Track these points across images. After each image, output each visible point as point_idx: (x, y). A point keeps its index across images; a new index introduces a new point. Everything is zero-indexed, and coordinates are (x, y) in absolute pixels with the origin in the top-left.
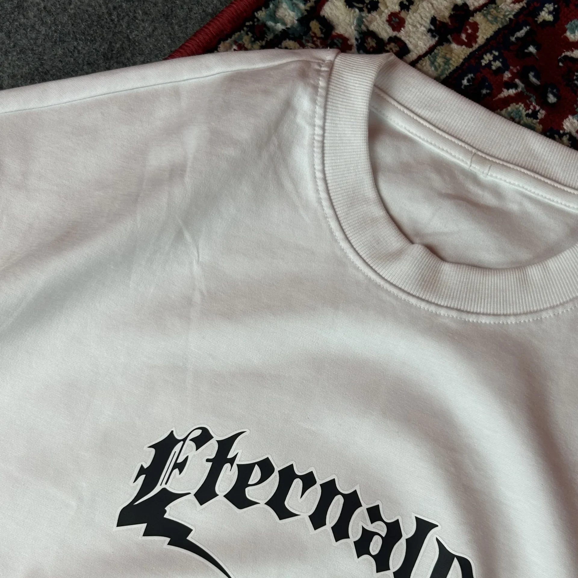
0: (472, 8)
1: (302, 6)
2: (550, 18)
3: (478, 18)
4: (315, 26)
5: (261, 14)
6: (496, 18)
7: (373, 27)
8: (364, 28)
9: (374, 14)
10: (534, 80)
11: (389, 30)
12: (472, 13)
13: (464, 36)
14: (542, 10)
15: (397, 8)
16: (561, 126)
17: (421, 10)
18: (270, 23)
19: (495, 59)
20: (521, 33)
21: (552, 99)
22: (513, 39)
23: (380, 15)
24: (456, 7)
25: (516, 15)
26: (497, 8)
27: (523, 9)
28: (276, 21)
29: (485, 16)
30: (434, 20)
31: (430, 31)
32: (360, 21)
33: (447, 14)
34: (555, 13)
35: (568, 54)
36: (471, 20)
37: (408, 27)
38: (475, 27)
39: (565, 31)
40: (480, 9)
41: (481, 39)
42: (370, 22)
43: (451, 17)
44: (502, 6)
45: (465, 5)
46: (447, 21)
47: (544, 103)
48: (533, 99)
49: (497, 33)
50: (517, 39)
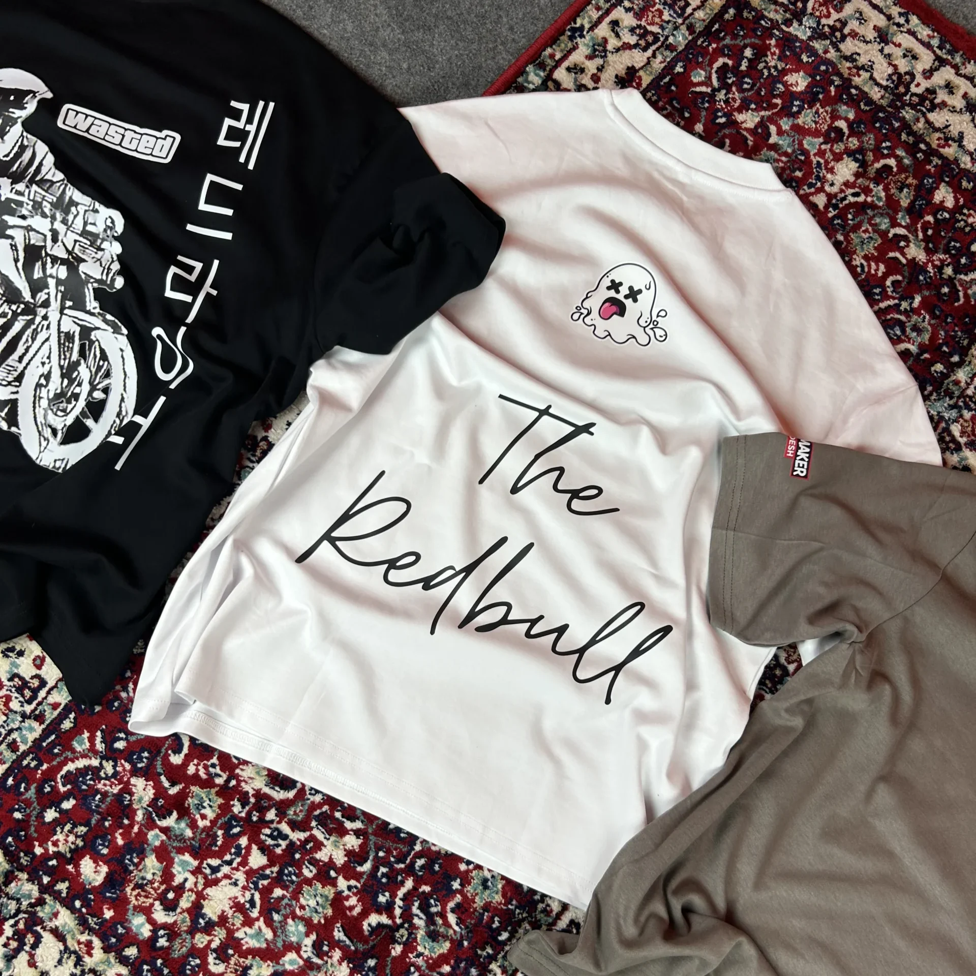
0: (637, 68)
1: (542, 74)
2: (682, 70)
3: (641, 73)
4: (550, 84)
5: (520, 80)
6: (651, 73)
7: (583, 82)
8: (578, 83)
9: (583, 75)
10: (676, 105)
11: (592, 83)
12: (638, 71)
13: (634, 84)
14: (676, 66)
15: (595, 71)
16: (693, 129)
17: (608, 71)
18: (526, 84)
19: (653, 95)
20: (667, 80)
21: (687, 115)
22: (662, 83)
23: (586, 75)
24: (628, 68)
25: (663, 70)
26: (651, 67)
27: (666, 66)
28: (529, 83)
29: (645, 72)
30: (617, 76)
31: (615, 82)
32: (576, 80)
33: (624, 72)
34: (684, 67)
35: (694, 89)
36: (637, 74)
37: (603, 81)
38: (640, 78)
39: (690, 77)
40: (642, 68)
41: (644, 85)
42: (582, 80)
43: (626, 74)
44: (654, 65)
45: (633, 67)
46: (624, 76)
47: (683, 118)
48: (677, 115)
49: (653, 81)
50: (665, 83)
